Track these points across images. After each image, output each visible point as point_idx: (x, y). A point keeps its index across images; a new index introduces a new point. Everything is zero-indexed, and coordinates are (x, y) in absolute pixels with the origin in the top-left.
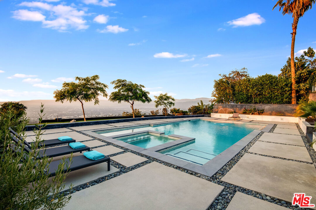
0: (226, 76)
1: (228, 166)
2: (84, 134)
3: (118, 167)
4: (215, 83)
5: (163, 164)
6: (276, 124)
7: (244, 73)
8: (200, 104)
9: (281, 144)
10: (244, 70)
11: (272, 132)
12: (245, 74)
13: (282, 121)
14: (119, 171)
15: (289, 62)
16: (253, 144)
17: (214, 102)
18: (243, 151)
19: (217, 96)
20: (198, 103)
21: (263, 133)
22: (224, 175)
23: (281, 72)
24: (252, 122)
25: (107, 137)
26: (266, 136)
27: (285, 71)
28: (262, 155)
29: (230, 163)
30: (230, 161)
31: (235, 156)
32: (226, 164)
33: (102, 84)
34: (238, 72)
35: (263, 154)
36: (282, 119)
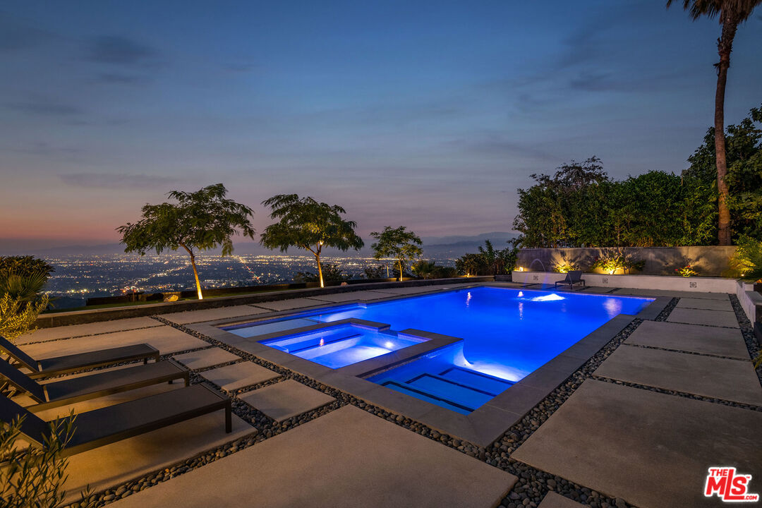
0: (548, 180)
1: (535, 415)
2: (189, 332)
3: (256, 422)
4: (522, 198)
5: (370, 410)
6: (678, 296)
7: (594, 169)
8: (486, 249)
9: (684, 352)
10: (593, 163)
11: (664, 320)
12: (597, 171)
13: (693, 290)
14: (253, 433)
15: (710, 138)
16: (609, 355)
17: (520, 244)
18: (582, 374)
19: (527, 228)
20: (481, 248)
21: (639, 322)
22: (521, 442)
23: (690, 164)
24: (615, 292)
25: (245, 340)
26: (647, 333)
27: (699, 162)
28: (629, 385)
29: (541, 407)
30: (544, 400)
31: (559, 388)
32: (533, 409)
33: (239, 205)
34: (580, 168)
35: (633, 382)
36: (693, 285)
